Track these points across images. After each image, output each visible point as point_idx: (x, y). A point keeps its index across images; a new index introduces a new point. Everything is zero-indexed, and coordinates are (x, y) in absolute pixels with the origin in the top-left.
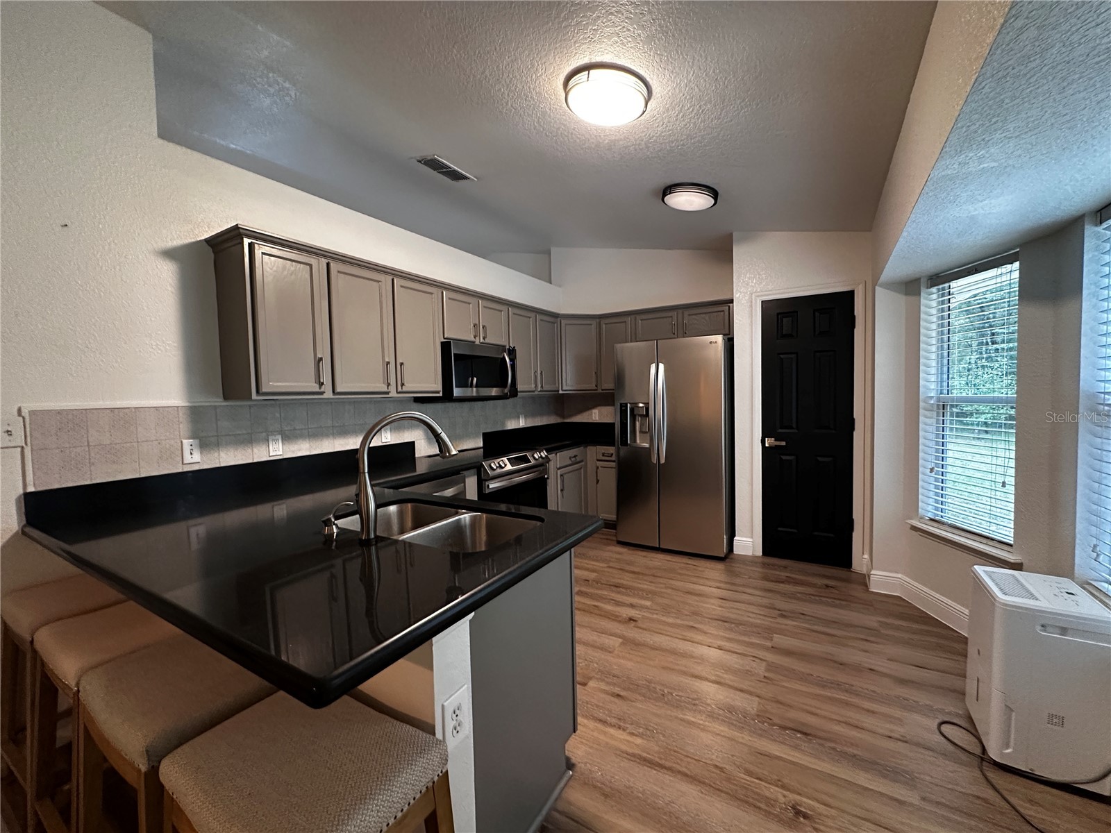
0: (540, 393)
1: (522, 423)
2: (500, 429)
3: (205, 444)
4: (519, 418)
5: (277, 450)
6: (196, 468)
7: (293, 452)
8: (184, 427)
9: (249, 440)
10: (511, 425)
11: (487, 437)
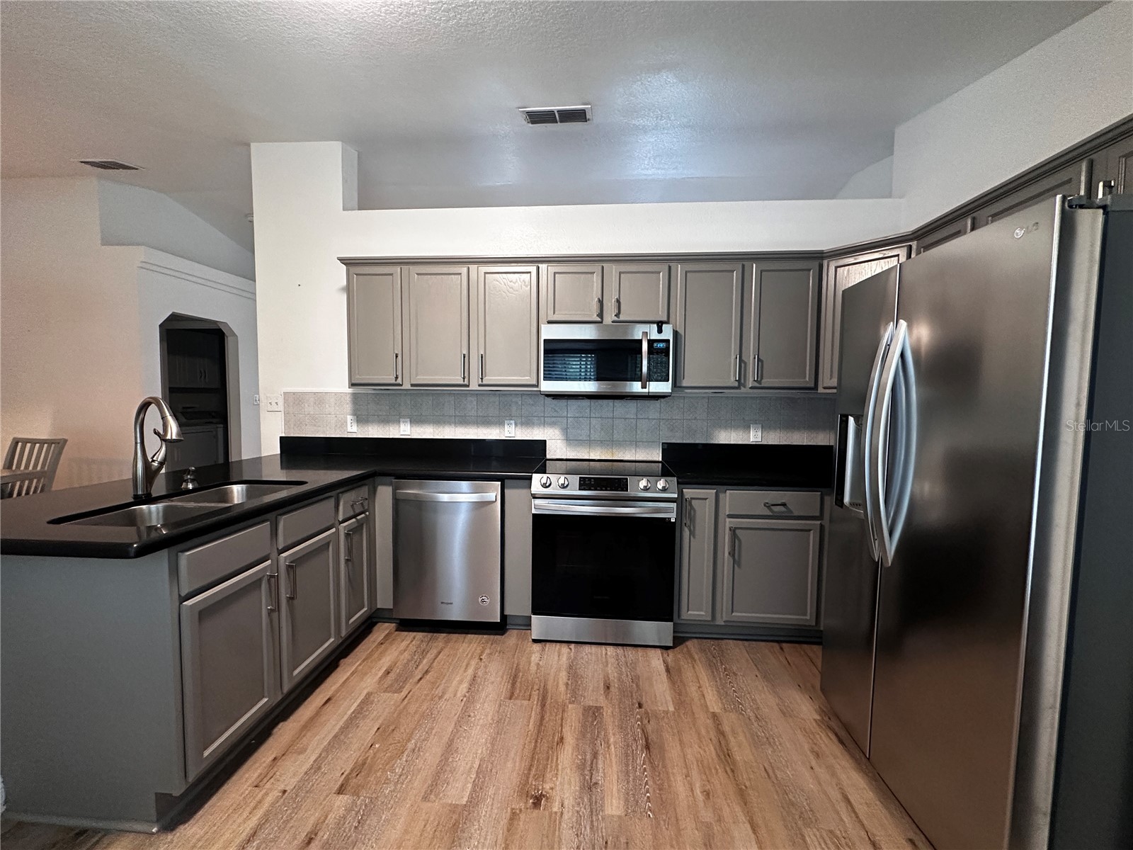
0: (752, 391)
1: (754, 437)
2: (700, 440)
3: (361, 419)
4: (749, 427)
5: (405, 430)
6: (354, 436)
7: (419, 434)
8: (348, 407)
9: (385, 420)
10: (727, 437)
11: (669, 449)
